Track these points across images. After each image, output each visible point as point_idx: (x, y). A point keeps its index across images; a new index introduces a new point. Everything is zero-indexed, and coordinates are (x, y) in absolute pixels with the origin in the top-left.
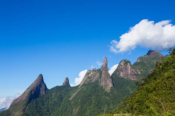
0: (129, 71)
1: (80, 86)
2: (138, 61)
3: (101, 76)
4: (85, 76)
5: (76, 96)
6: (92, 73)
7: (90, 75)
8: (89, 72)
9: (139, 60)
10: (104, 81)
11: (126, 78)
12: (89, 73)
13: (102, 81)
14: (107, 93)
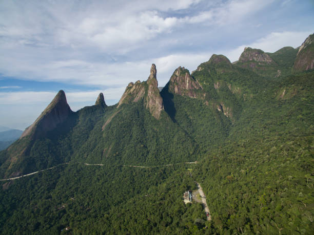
0: (187, 84)
1: (118, 106)
2: (200, 70)
3: (147, 93)
4: (125, 92)
5: (110, 124)
6: (134, 87)
7: (132, 90)
8: (131, 85)
9: (200, 68)
10: (151, 101)
11: (183, 94)
12: (131, 88)
13: (149, 100)
14: (155, 120)
